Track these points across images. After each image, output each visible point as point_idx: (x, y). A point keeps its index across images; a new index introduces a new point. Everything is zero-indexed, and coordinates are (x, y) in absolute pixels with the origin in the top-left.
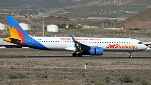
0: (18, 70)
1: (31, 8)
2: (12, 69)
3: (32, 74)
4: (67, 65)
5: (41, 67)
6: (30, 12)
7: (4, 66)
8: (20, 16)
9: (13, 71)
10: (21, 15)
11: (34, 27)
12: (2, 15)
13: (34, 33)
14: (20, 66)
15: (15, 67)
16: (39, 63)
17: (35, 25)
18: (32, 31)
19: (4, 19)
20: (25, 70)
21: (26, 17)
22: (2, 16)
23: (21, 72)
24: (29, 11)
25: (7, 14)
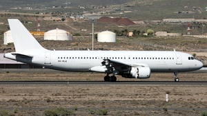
0: (58, 103)
1: (71, 5)
2: (48, 101)
3: (82, 109)
4: (137, 95)
5: (94, 98)
6: (70, 12)
7: (34, 98)
8: (54, 18)
9: (51, 105)
10: (54, 16)
11: (77, 35)
12: (25, 16)
13: (77, 45)
14: (61, 98)
15: (52, 98)
16: (90, 92)
17: (78, 32)
18: (73, 41)
19: (27, 22)
20: (70, 102)
21: (63, 20)
22: (25, 18)
23: (63, 107)
24: (67, 10)
25: (33, 15)
